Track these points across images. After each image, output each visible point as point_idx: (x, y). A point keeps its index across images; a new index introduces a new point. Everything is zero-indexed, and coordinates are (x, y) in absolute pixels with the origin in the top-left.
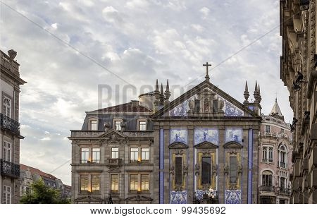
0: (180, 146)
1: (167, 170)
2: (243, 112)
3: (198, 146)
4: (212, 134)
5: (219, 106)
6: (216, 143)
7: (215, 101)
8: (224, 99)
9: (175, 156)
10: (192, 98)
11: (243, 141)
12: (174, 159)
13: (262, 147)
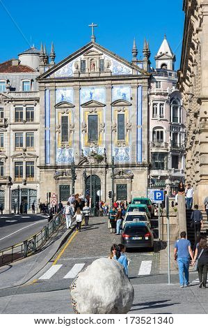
0: (66, 105)
1: (52, 129)
2: (131, 70)
3: (86, 105)
4: (98, 92)
5: (105, 65)
6: (103, 101)
7: (102, 61)
8: (111, 58)
9: (61, 115)
10: (78, 59)
11: (131, 99)
12: (60, 118)
13: (152, 104)
